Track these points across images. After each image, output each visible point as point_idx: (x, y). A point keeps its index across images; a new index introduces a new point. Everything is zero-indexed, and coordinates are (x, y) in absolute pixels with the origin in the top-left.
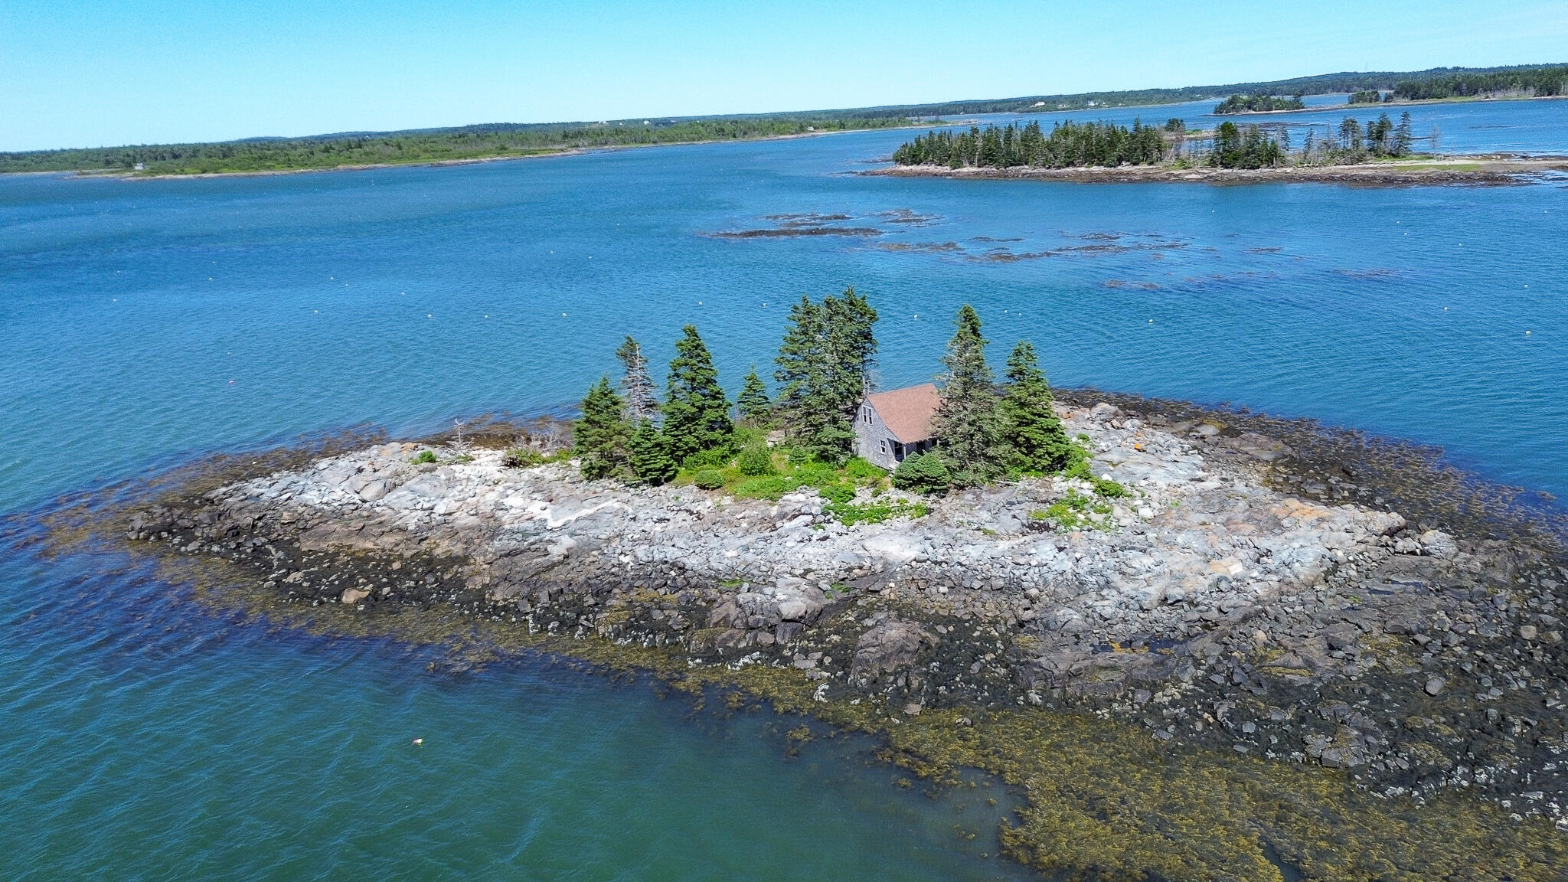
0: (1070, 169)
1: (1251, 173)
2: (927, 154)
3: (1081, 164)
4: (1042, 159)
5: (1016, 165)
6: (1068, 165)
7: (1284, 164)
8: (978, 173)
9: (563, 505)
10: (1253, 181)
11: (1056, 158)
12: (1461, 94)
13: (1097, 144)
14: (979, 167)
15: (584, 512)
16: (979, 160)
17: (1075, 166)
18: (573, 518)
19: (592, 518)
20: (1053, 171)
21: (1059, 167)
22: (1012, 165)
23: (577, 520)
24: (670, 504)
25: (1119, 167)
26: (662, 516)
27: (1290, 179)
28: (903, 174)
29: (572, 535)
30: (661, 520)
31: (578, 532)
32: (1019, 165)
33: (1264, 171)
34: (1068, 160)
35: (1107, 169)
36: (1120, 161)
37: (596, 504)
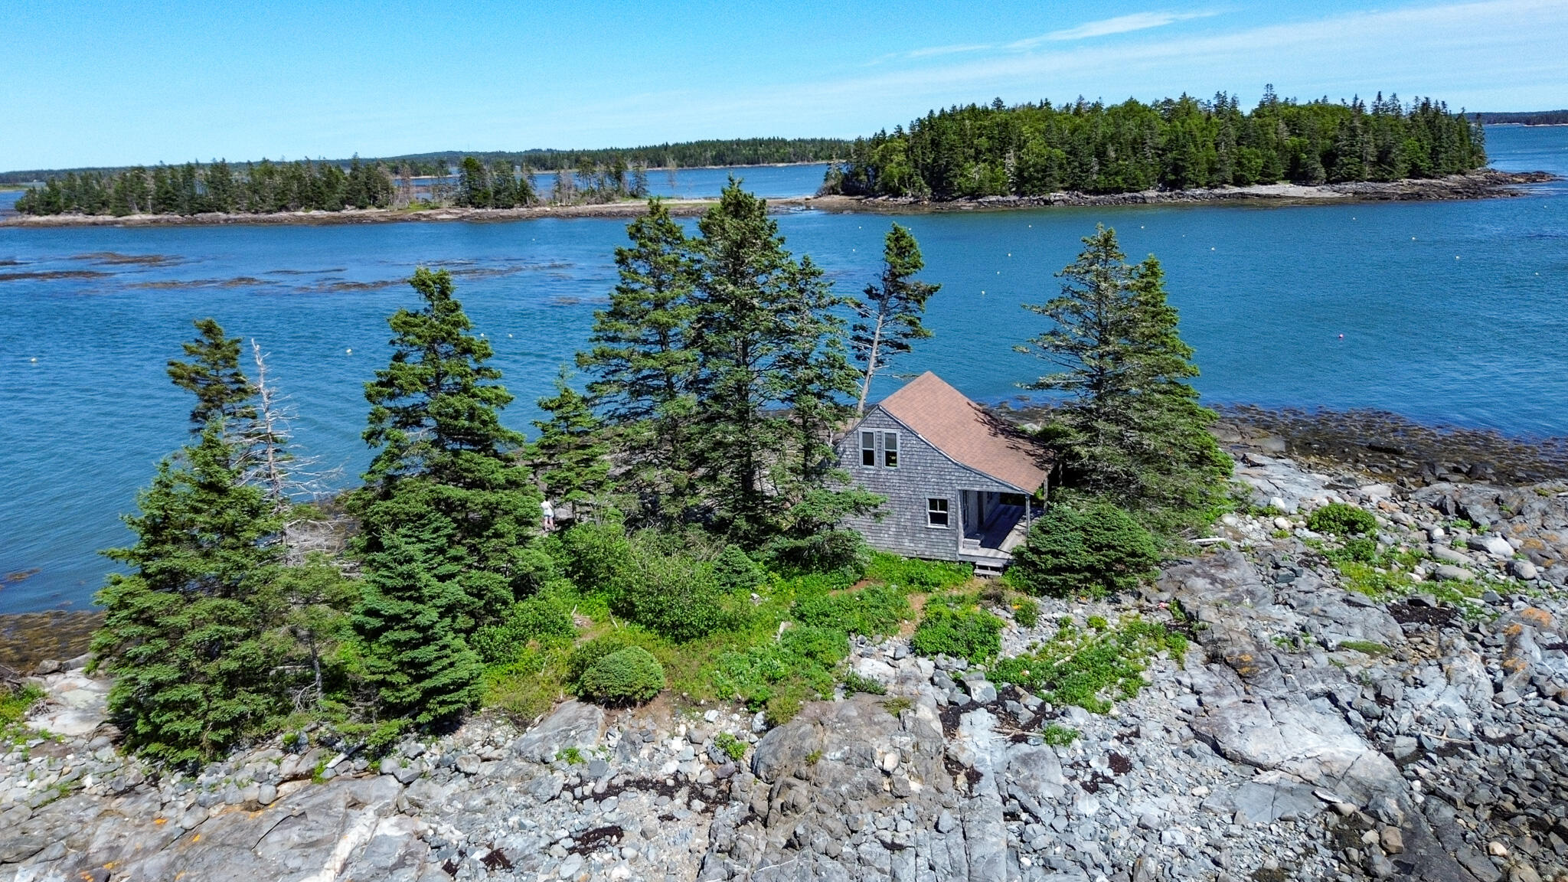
0: (284, 214)
1: (506, 212)
3: (297, 208)
4: (245, 203)
5: (205, 212)
6: (281, 208)
7: (537, 203)
8: (155, 221)
10: (505, 219)
11: (264, 201)
13: (313, 184)
14: (155, 214)
16: (154, 206)
17: (287, 209)
20: (263, 216)
21: (269, 212)
22: (200, 211)
25: (344, 212)
27: (545, 216)
28: (37, 224)
32: (210, 211)
33: (517, 210)
34: (280, 203)
35: (332, 213)
36: (344, 203)
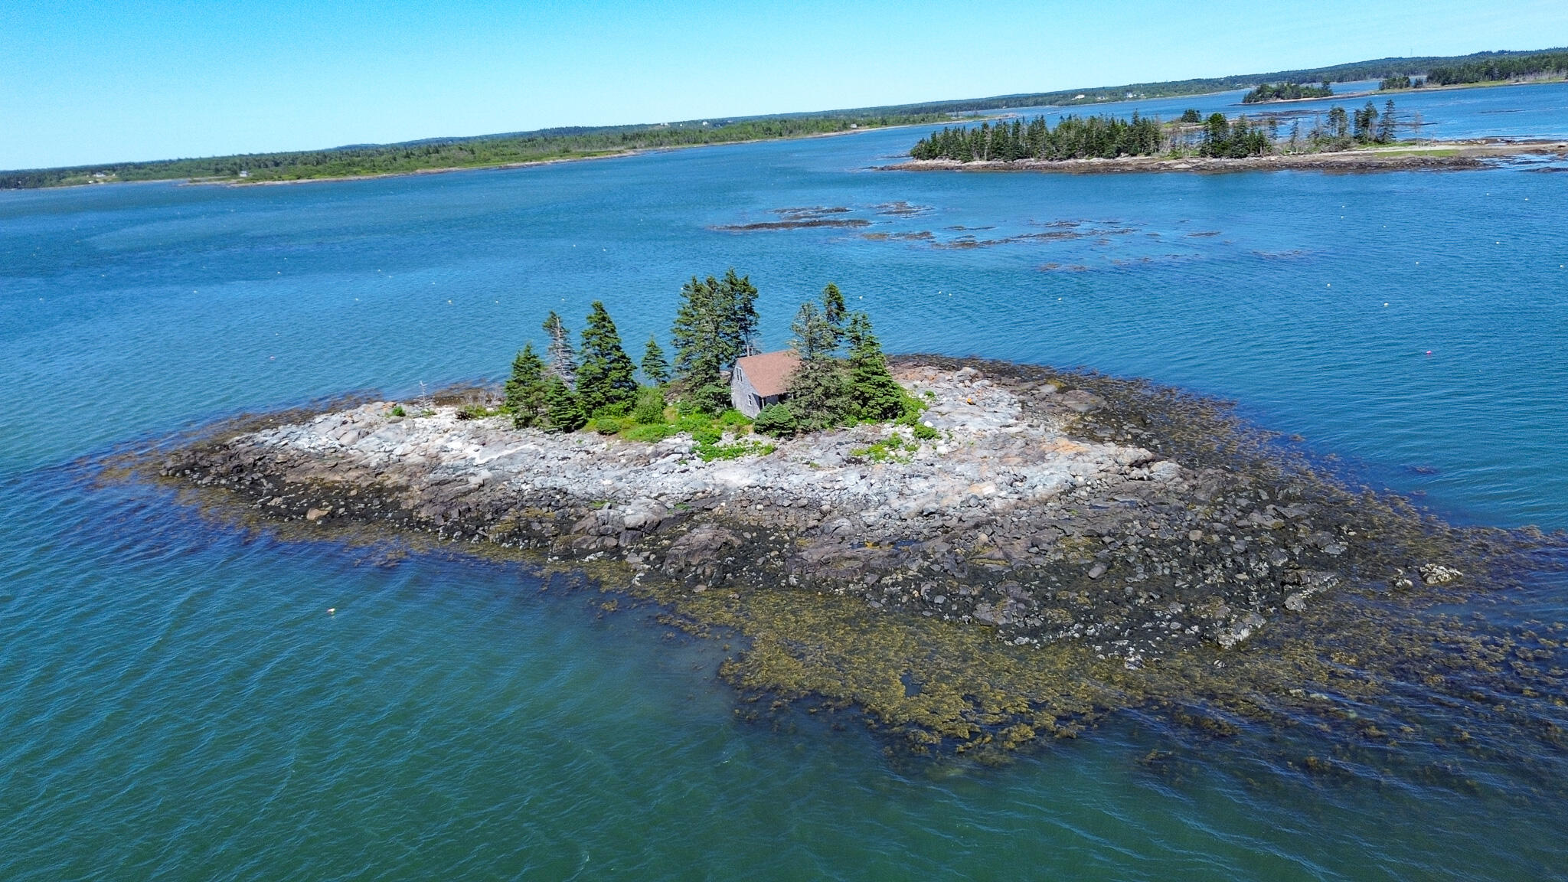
0: (1071, 161)
1: (1238, 162)
2: (942, 148)
3: (1083, 156)
4: (1045, 152)
5: (1022, 158)
6: (1069, 157)
7: (1271, 152)
8: (986, 167)
9: (491, 447)
10: (1236, 170)
11: (1058, 151)
12: (1493, 79)
13: (1097, 137)
14: (988, 160)
15: (505, 452)
16: (988, 154)
17: (1075, 157)
18: (495, 457)
19: (511, 457)
20: (1056, 163)
21: (1061, 160)
22: (1019, 158)
23: (499, 458)
24: (574, 446)
25: (1118, 159)
26: (566, 455)
27: (1272, 167)
28: (918, 168)
29: (490, 469)
30: (564, 459)
31: (497, 467)
32: (1026, 158)
33: (1251, 160)
34: (1070, 152)
35: (1107, 160)
36: (1119, 152)
37: (516, 446)
